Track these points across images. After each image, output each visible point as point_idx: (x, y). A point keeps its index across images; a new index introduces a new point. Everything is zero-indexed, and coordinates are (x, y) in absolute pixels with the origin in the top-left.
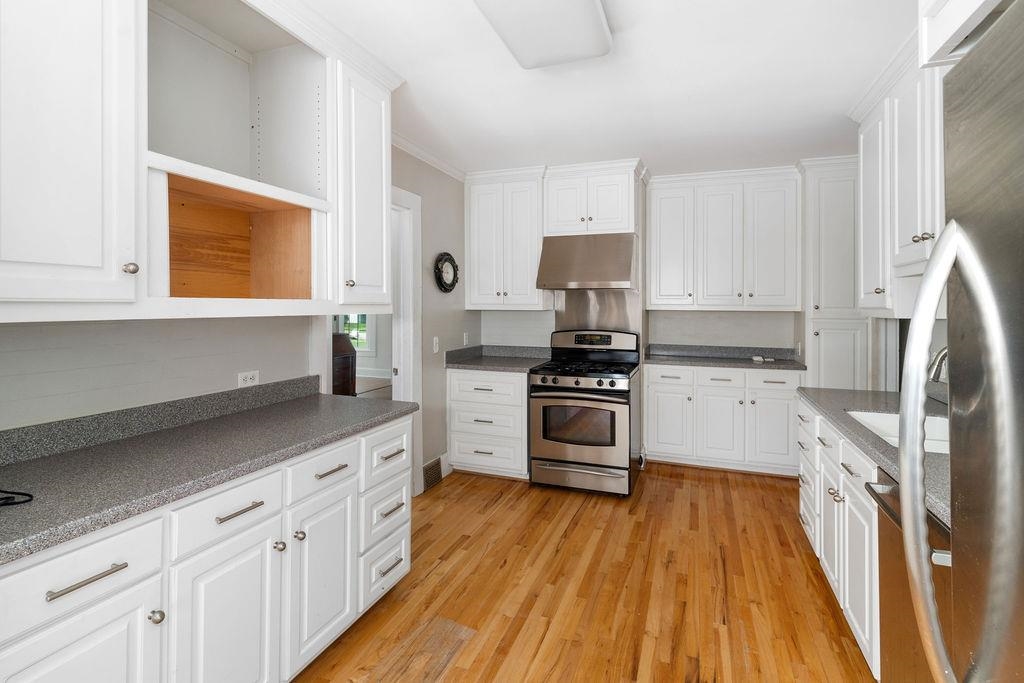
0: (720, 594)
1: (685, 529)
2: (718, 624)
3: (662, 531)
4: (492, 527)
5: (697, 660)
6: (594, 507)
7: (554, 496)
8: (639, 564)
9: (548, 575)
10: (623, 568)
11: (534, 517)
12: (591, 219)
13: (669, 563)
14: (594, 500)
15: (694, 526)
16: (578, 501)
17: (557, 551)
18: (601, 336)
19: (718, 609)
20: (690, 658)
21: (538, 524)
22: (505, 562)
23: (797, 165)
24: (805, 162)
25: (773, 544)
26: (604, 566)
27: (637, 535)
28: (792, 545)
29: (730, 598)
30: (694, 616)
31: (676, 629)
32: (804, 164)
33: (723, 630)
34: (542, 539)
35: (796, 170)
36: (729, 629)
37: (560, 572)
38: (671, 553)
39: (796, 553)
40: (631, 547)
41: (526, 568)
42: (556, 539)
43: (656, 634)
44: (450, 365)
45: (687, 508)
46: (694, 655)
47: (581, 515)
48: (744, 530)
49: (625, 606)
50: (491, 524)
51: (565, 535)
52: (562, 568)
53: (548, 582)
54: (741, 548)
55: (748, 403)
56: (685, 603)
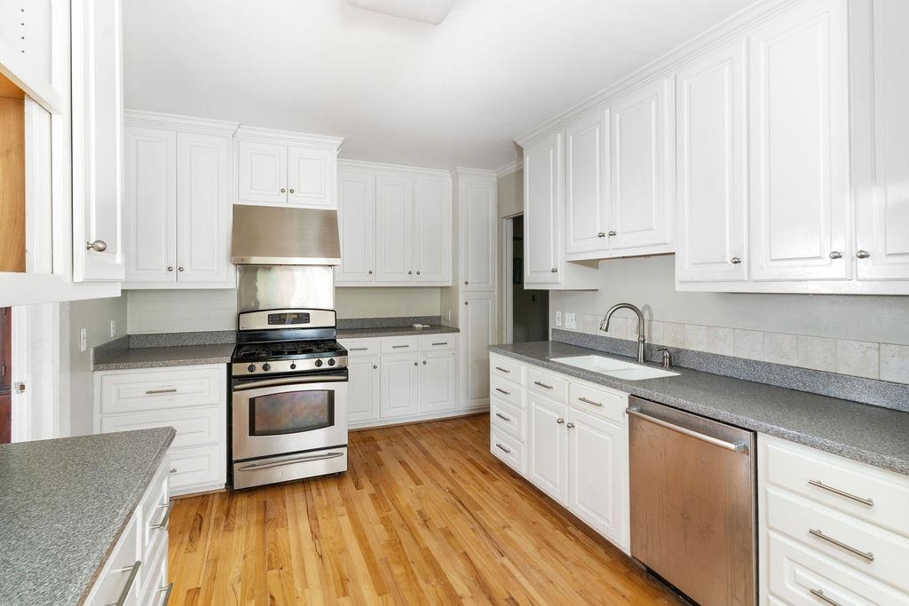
0: (480, 532)
1: (413, 486)
2: (499, 559)
3: (398, 496)
4: (220, 563)
5: (513, 599)
6: (320, 494)
7: (267, 497)
8: (404, 536)
9: (333, 589)
10: (395, 544)
11: (264, 531)
12: (292, 191)
13: (426, 522)
14: (313, 487)
15: (418, 482)
16: (299, 495)
17: (321, 557)
18: (298, 314)
19: (490, 546)
20: (506, 600)
21: (275, 536)
22: (272, 598)
23: (450, 171)
24: (460, 169)
25: (479, 476)
26: (379, 552)
27: (380, 507)
28: (488, 470)
29: (489, 532)
30: (480, 561)
31: (477, 580)
32: (459, 171)
33: (505, 561)
34: (294, 552)
35: (449, 174)
36: (509, 558)
37: (342, 579)
38: (420, 513)
39: (496, 476)
40: (385, 521)
41: (303, 594)
42: (307, 543)
43: (469, 594)
44: (101, 366)
45: (400, 468)
46: (507, 596)
47: (313, 507)
48: (453, 471)
49: (426, 582)
50: (216, 560)
51: (315, 536)
52: (340, 573)
53: (339, 597)
54: (464, 487)
55: (420, 363)
56: (465, 553)
